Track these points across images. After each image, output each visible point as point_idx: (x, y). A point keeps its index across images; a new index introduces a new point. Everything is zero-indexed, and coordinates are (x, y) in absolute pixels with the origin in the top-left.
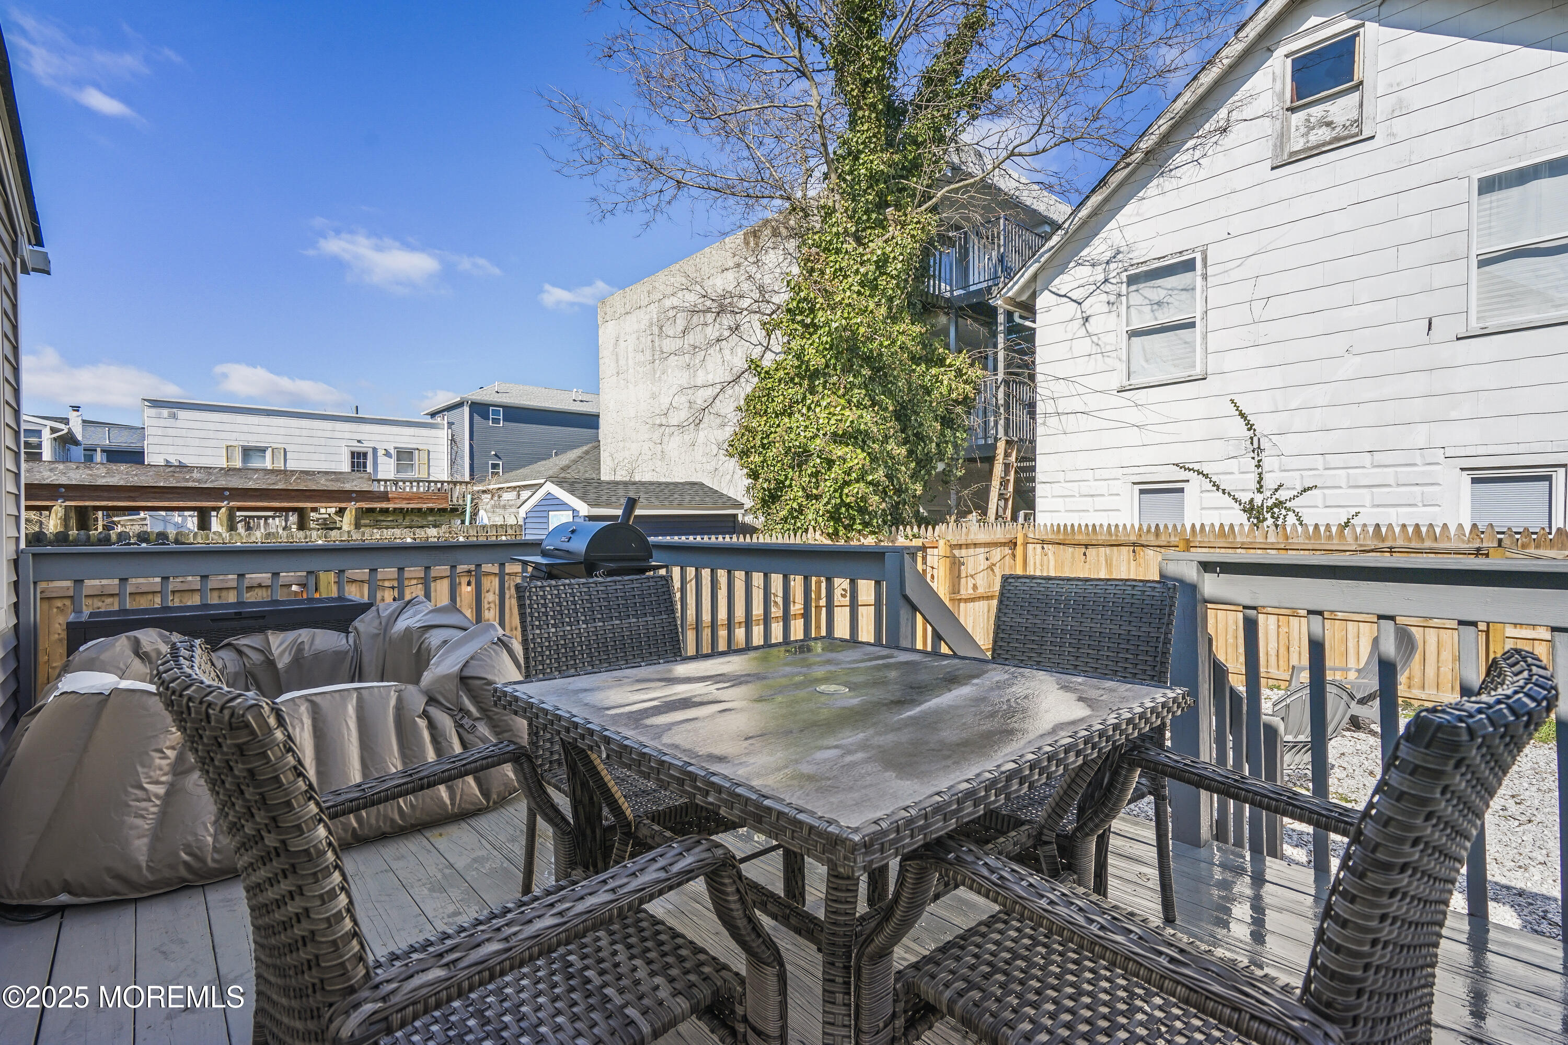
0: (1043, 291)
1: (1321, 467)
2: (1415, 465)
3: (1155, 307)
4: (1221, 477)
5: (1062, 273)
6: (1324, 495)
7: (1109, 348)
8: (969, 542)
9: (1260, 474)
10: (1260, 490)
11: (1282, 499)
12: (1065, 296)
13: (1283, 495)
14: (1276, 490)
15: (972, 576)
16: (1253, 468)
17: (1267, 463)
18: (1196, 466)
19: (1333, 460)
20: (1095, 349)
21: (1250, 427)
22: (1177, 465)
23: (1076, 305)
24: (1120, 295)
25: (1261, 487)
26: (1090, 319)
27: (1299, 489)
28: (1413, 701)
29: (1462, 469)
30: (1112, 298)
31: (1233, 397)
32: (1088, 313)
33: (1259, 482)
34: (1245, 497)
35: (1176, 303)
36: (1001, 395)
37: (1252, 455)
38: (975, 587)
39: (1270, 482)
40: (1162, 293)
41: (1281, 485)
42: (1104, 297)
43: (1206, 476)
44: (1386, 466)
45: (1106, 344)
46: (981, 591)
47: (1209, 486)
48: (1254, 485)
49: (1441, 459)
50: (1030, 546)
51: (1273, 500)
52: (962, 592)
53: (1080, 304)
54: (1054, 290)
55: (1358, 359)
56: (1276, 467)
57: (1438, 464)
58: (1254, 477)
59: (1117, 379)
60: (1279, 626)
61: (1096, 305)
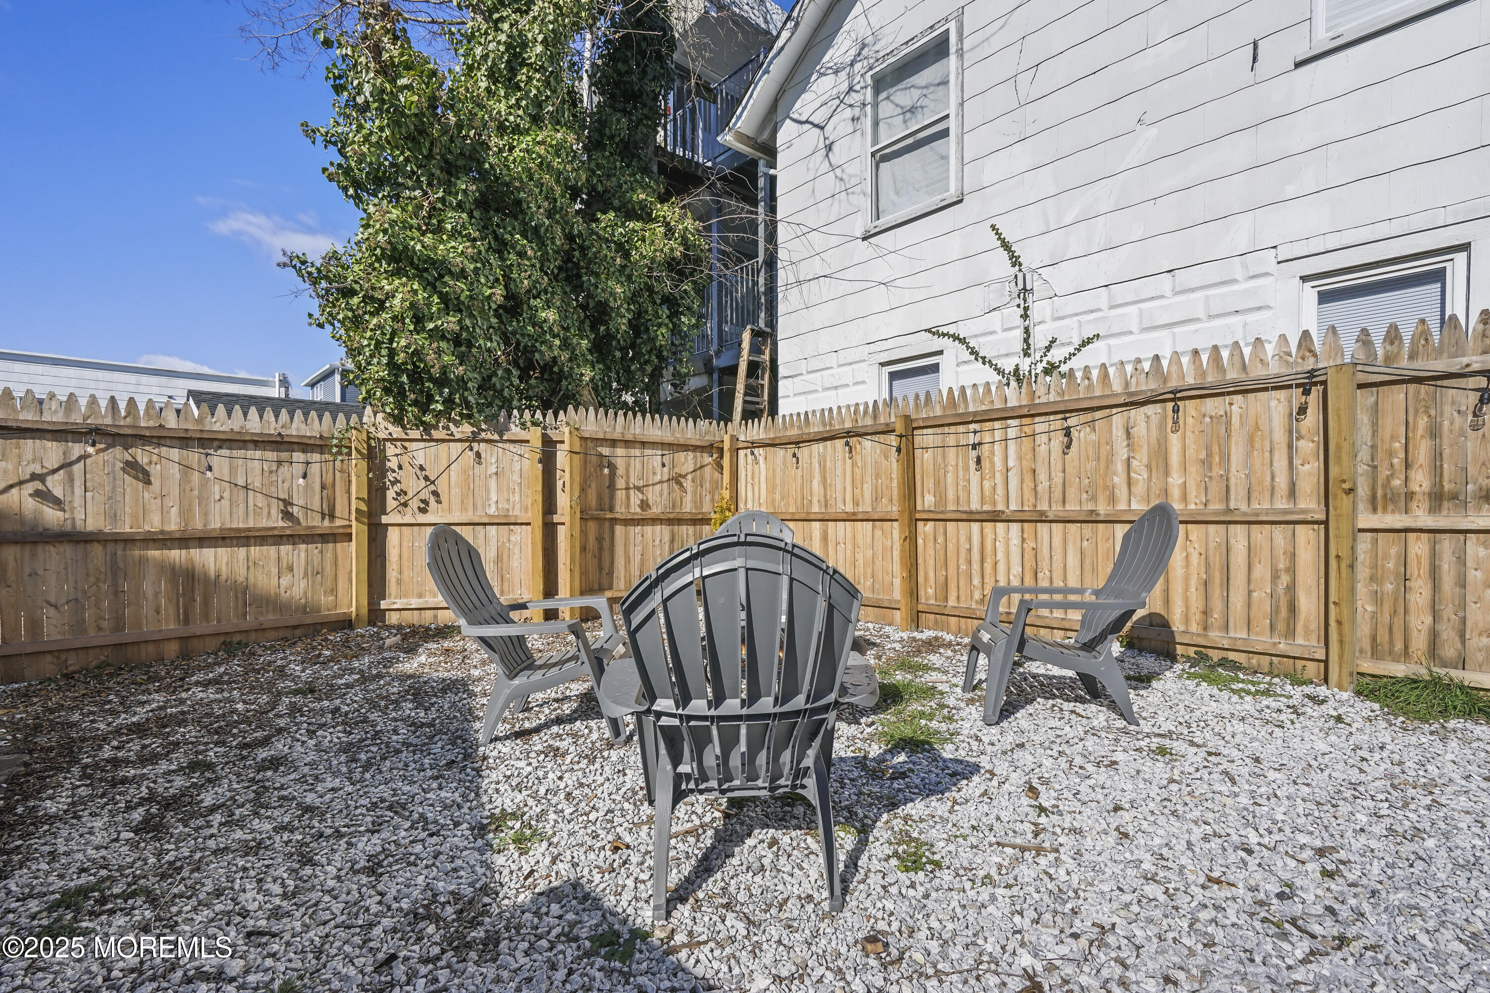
0: (784, 120)
1: (1104, 305)
2: (1234, 281)
3: (908, 115)
4: (982, 340)
5: (804, 91)
6: (1109, 346)
7: (854, 181)
8: (629, 437)
9: (1027, 330)
10: (1026, 354)
11: (1056, 360)
12: (807, 122)
13: (1056, 355)
14: (1048, 348)
15: (639, 489)
16: (1019, 322)
17: (1038, 310)
18: (952, 329)
19: (1122, 293)
20: (840, 186)
21: (1015, 261)
22: (929, 330)
23: (817, 131)
24: (864, 105)
25: (1029, 345)
26: (835, 148)
27: (1077, 342)
28: (1210, 652)
29: (1304, 279)
30: (857, 112)
31: (993, 221)
32: (831, 139)
33: (1026, 340)
34: (1008, 365)
35: (932, 105)
36: (761, 281)
37: (1017, 301)
38: (644, 505)
39: (1039, 340)
40: (916, 93)
41: (1053, 341)
42: (848, 113)
43: (963, 341)
44: (1192, 290)
45: (850, 176)
46: (656, 510)
47: (966, 355)
48: (1019, 346)
49: (1272, 266)
50: (742, 453)
51: (1044, 364)
52: (618, 508)
53: (822, 128)
54: (795, 116)
55: (1154, 131)
56: (1048, 315)
57: (1267, 274)
58: (1019, 334)
59: (861, 223)
60: (1023, 540)
61: (839, 126)
